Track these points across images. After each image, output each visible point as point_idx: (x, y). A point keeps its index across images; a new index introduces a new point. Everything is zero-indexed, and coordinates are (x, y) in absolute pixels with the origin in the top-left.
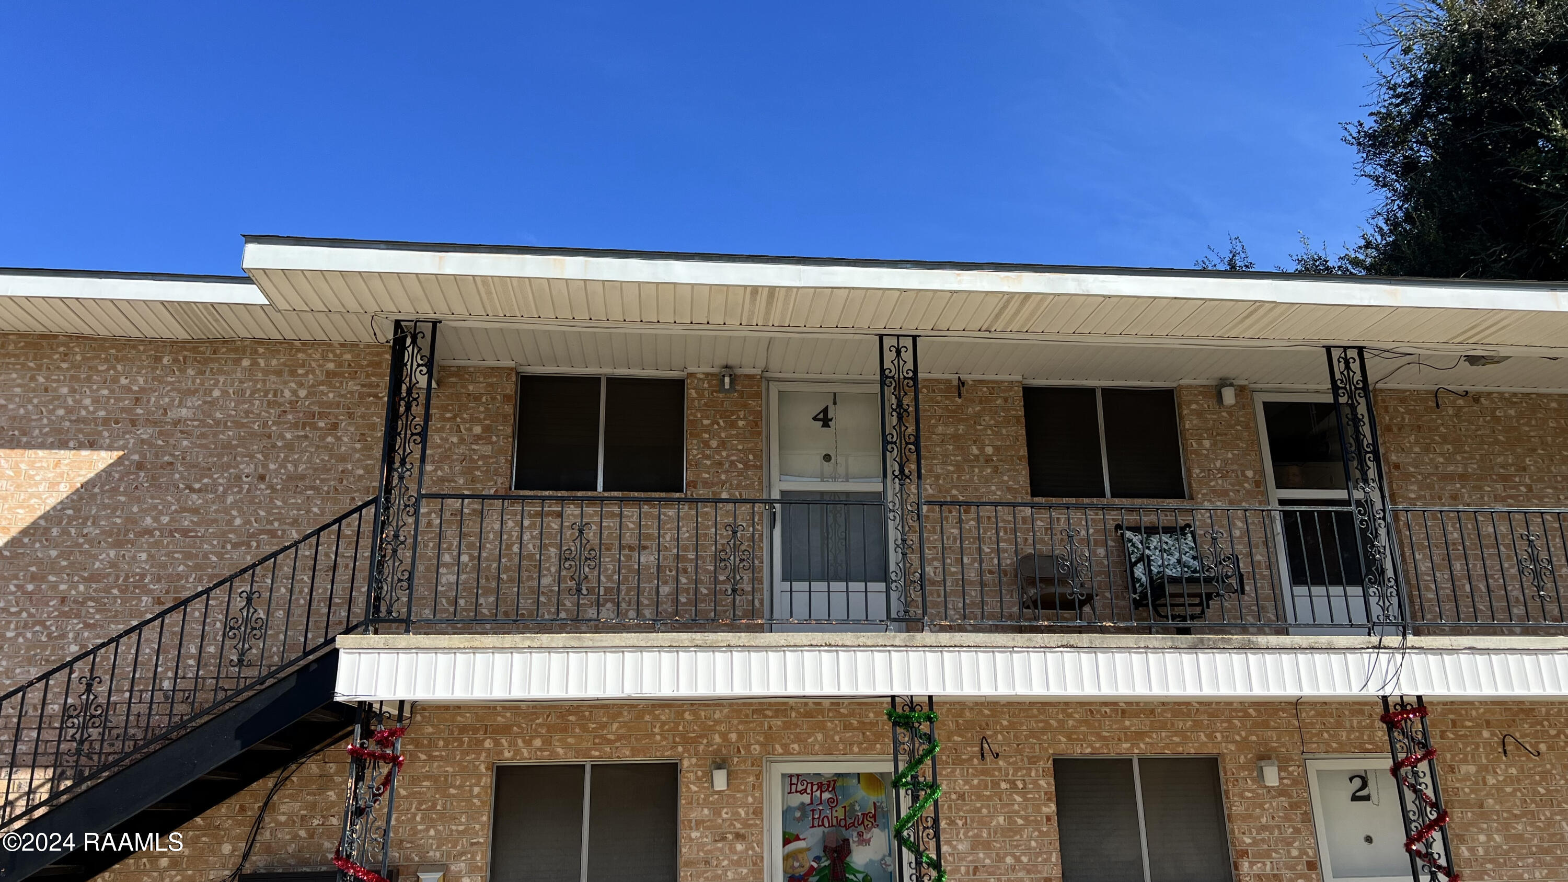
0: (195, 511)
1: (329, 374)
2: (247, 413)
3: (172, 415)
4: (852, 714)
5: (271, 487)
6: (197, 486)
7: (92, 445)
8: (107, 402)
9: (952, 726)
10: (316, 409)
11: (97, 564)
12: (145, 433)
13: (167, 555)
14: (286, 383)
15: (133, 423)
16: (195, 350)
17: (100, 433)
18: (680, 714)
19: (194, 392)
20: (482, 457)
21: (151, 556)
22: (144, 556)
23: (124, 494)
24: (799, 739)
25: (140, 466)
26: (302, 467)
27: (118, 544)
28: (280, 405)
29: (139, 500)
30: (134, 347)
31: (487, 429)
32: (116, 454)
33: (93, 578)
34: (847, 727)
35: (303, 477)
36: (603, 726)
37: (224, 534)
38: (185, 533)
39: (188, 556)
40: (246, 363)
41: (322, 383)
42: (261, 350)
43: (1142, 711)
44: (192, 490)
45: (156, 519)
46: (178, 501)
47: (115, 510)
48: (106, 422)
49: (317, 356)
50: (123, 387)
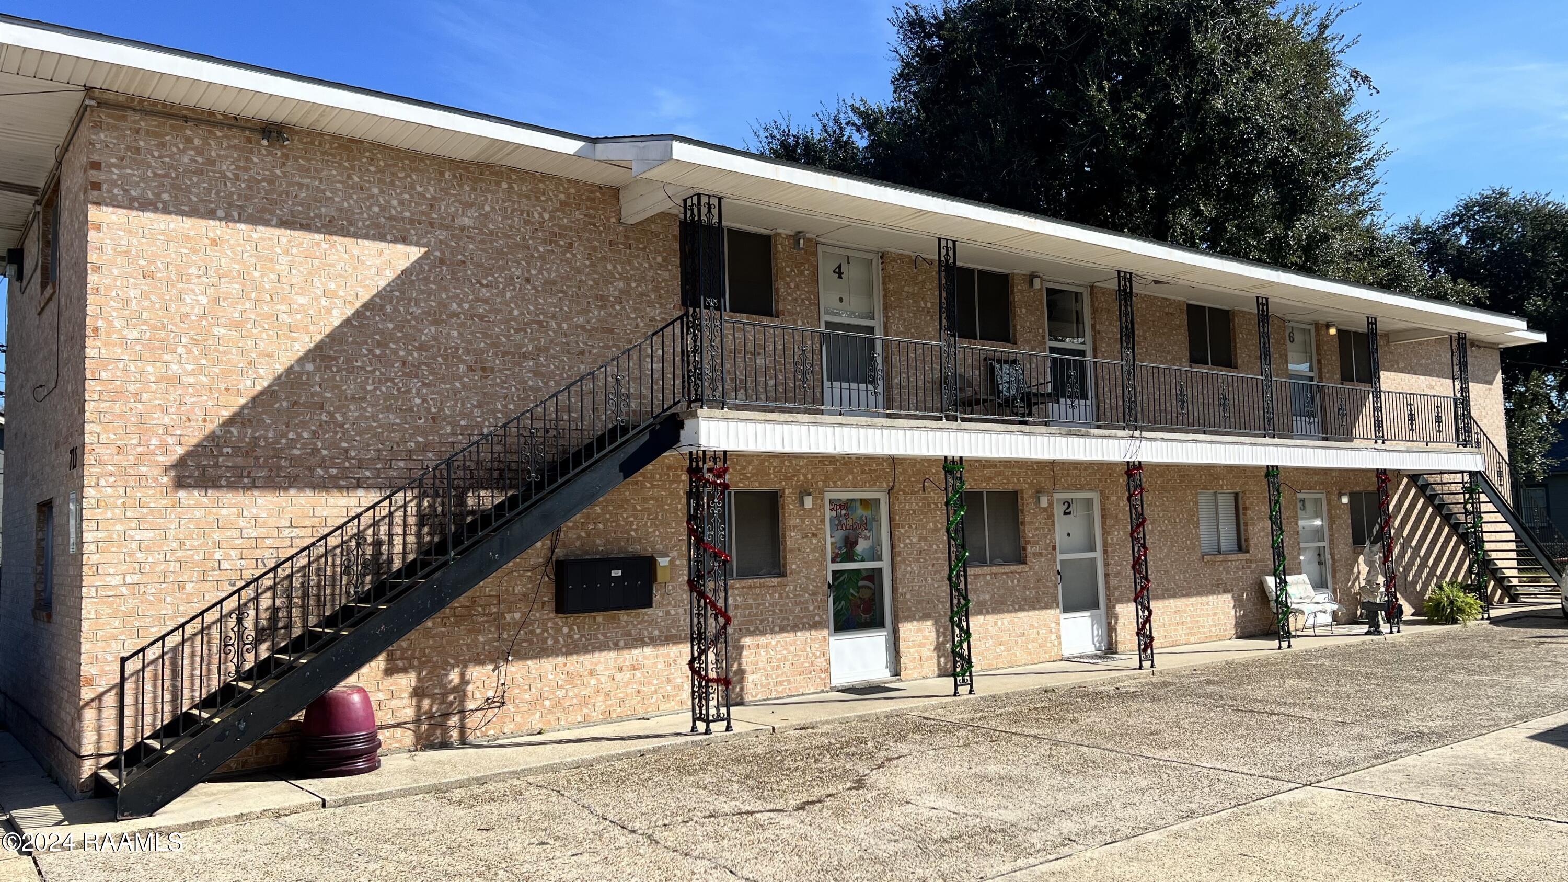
0: (485, 301)
1: (562, 203)
2: (511, 227)
3: (458, 222)
4: (866, 465)
5: (534, 288)
6: (485, 282)
7: (405, 240)
8: (410, 205)
9: (911, 472)
10: (556, 230)
11: (423, 337)
12: (442, 235)
13: (470, 334)
14: (534, 206)
15: (432, 225)
16: (466, 169)
17: (408, 231)
18: (783, 462)
19: (472, 205)
20: (664, 280)
21: (460, 334)
22: (455, 334)
23: (434, 282)
24: (841, 479)
25: (442, 261)
26: (552, 276)
27: (436, 323)
28: (533, 224)
29: (445, 289)
30: (422, 160)
31: (665, 259)
32: (423, 250)
33: (420, 348)
34: (863, 472)
35: (555, 283)
36: (744, 468)
37: (507, 322)
38: (481, 318)
39: (486, 336)
40: (505, 186)
41: (558, 210)
42: (514, 177)
43: (991, 466)
44: (482, 285)
45: (460, 305)
46: (473, 292)
47: (429, 295)
48: (411, 221)
49: (552, 187)
50: (419, 194)
